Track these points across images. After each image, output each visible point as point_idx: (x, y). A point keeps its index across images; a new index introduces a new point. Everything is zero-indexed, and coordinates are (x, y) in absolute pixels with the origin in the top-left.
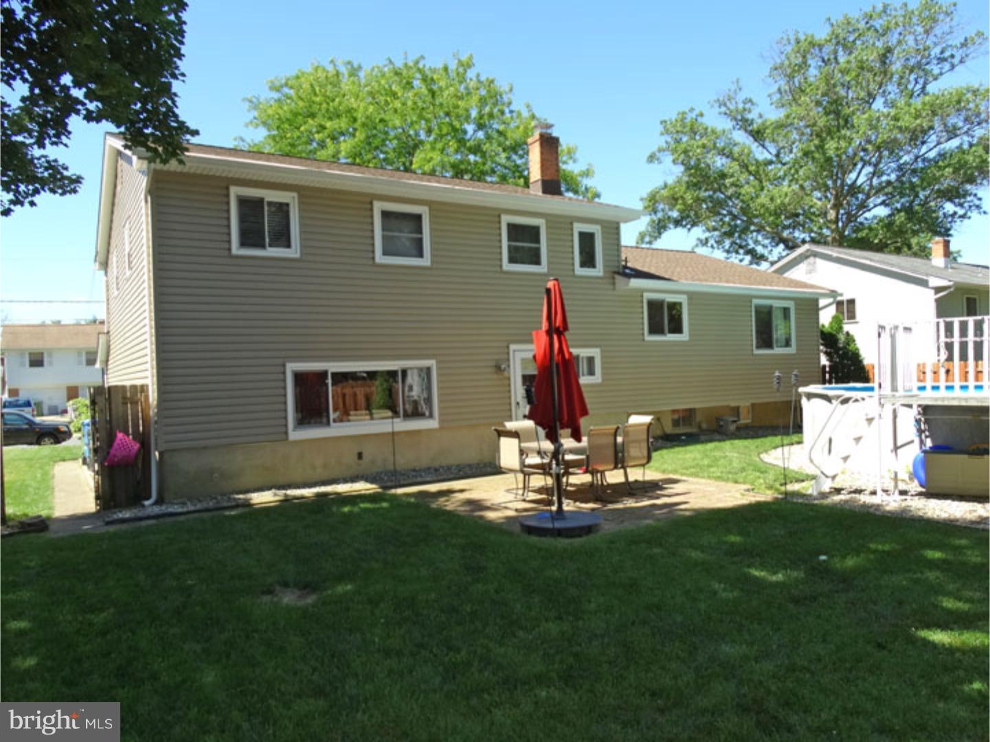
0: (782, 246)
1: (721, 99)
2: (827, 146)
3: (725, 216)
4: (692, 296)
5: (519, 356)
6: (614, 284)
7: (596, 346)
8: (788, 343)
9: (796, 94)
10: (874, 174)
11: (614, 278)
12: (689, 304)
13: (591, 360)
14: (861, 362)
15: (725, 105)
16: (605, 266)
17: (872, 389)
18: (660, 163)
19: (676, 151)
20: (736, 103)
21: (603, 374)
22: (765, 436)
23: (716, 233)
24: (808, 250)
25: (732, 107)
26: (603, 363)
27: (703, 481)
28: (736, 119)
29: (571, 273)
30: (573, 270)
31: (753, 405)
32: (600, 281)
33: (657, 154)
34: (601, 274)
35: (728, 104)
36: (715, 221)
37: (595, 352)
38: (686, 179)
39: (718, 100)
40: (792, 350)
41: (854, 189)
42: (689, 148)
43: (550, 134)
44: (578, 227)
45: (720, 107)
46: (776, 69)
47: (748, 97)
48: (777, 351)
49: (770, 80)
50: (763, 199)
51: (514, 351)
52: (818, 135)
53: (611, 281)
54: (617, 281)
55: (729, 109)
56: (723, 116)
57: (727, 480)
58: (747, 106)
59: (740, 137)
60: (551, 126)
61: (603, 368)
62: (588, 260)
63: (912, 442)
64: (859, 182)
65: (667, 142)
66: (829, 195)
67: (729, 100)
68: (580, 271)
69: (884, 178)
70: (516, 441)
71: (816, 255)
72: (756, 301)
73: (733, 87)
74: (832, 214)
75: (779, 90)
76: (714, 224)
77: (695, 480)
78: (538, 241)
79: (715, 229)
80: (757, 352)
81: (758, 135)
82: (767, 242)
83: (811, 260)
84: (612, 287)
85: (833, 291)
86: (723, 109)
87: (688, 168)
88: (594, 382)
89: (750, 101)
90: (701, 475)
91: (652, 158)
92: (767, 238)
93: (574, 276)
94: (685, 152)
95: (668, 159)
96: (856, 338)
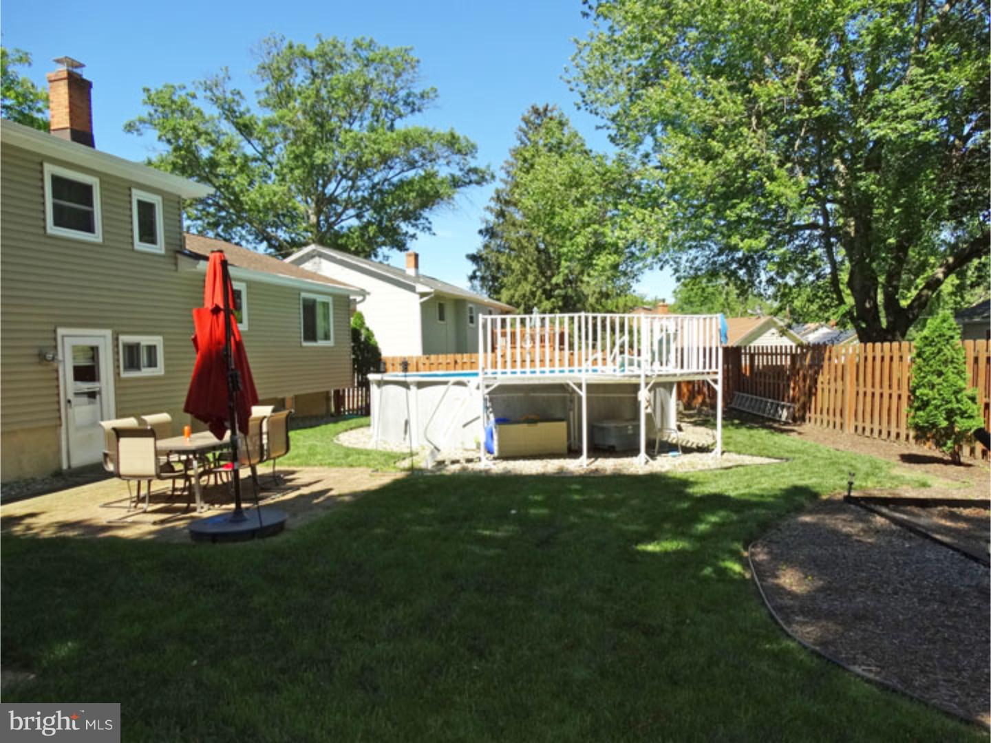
0: (265, 244)
1: (208, 82)
2: (316, 155)
3: (210, 205)
4: (250, 284)
5: (69, 342)
6: (176, 264)
7: (159, 334)
8: (327, 337)
9: (284, 97)
10: (352, 187)
11: (176, 258)
12: (248, 293)
13: (151, 350)
14: (380, 354)
15: (211, 90)
16: (167, 243)
17: (476, 374)
18: (141, 134)
19: (165, 128)
20: (224, 91)
21: (166, 366)
22: (318, 425)
23: (199, 222)
24: (314, 250)
25: (217, 93)
26: (165, 353)
27: (316, 468)
28: (223, 108)
29: (130, 247)
30: (132, 244)
31: (296, 397)
32: (162, 259)
33: (137, 123)
34: (163, 252)
35: (215, 90)
36: (197, 210)
37: (157, 340)
38: (171, 158)
39: (205, 83)
40: (330, 343)
41: (333, 200)
42: (178, 126)
43: (81, 76)
44: (137, 195)
45: (205, 91)
46: (264, 68)
47: (238, 89)
48: (321, 343)
49: (258, 78)
50: (253, 194)
51: (63, 336)
52: (305, 143)
53: (173, 261)
54: (179, 261)
55: (214, 95)
56: (208, 101)
57: (341, 465)
58: (237, 98)
59: (226, 127)
60: (81, 66)
61: (166, 359)
62: (148, 233)
63: (478, 418)
64: (336, 194)
65: (150, 115)
66: (309, 200)
67: (216, 86)
68: (140, 246)
69: (360, 194)
70: (151, 441)
71: (321, 255)
72: (304, 295)
73: (222, 75)
74: (313, 219)
75: (267, 90)
76: (195, 212)
77: (307, 469)
78: (89, 202)
79: (198, 218)
80: (305, 344)
81: (246, 129)
82: (250, 238)
83: (317, 259)
84: (173, 267)
85: (363, 290)
86: (209, 94)
87: (178, 149)
88: (156, 374)
89: (239, 93)
90: (312, 462)
91: (130, 128)
92: (250, 234)
93: (133, 250)
94: (174, 130)
95: (152, 134)
96: (375, 333)
